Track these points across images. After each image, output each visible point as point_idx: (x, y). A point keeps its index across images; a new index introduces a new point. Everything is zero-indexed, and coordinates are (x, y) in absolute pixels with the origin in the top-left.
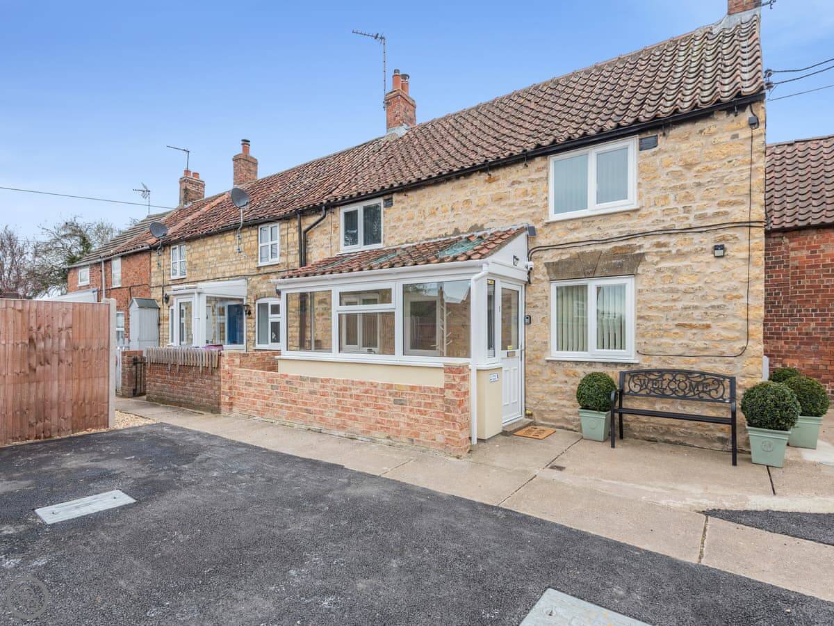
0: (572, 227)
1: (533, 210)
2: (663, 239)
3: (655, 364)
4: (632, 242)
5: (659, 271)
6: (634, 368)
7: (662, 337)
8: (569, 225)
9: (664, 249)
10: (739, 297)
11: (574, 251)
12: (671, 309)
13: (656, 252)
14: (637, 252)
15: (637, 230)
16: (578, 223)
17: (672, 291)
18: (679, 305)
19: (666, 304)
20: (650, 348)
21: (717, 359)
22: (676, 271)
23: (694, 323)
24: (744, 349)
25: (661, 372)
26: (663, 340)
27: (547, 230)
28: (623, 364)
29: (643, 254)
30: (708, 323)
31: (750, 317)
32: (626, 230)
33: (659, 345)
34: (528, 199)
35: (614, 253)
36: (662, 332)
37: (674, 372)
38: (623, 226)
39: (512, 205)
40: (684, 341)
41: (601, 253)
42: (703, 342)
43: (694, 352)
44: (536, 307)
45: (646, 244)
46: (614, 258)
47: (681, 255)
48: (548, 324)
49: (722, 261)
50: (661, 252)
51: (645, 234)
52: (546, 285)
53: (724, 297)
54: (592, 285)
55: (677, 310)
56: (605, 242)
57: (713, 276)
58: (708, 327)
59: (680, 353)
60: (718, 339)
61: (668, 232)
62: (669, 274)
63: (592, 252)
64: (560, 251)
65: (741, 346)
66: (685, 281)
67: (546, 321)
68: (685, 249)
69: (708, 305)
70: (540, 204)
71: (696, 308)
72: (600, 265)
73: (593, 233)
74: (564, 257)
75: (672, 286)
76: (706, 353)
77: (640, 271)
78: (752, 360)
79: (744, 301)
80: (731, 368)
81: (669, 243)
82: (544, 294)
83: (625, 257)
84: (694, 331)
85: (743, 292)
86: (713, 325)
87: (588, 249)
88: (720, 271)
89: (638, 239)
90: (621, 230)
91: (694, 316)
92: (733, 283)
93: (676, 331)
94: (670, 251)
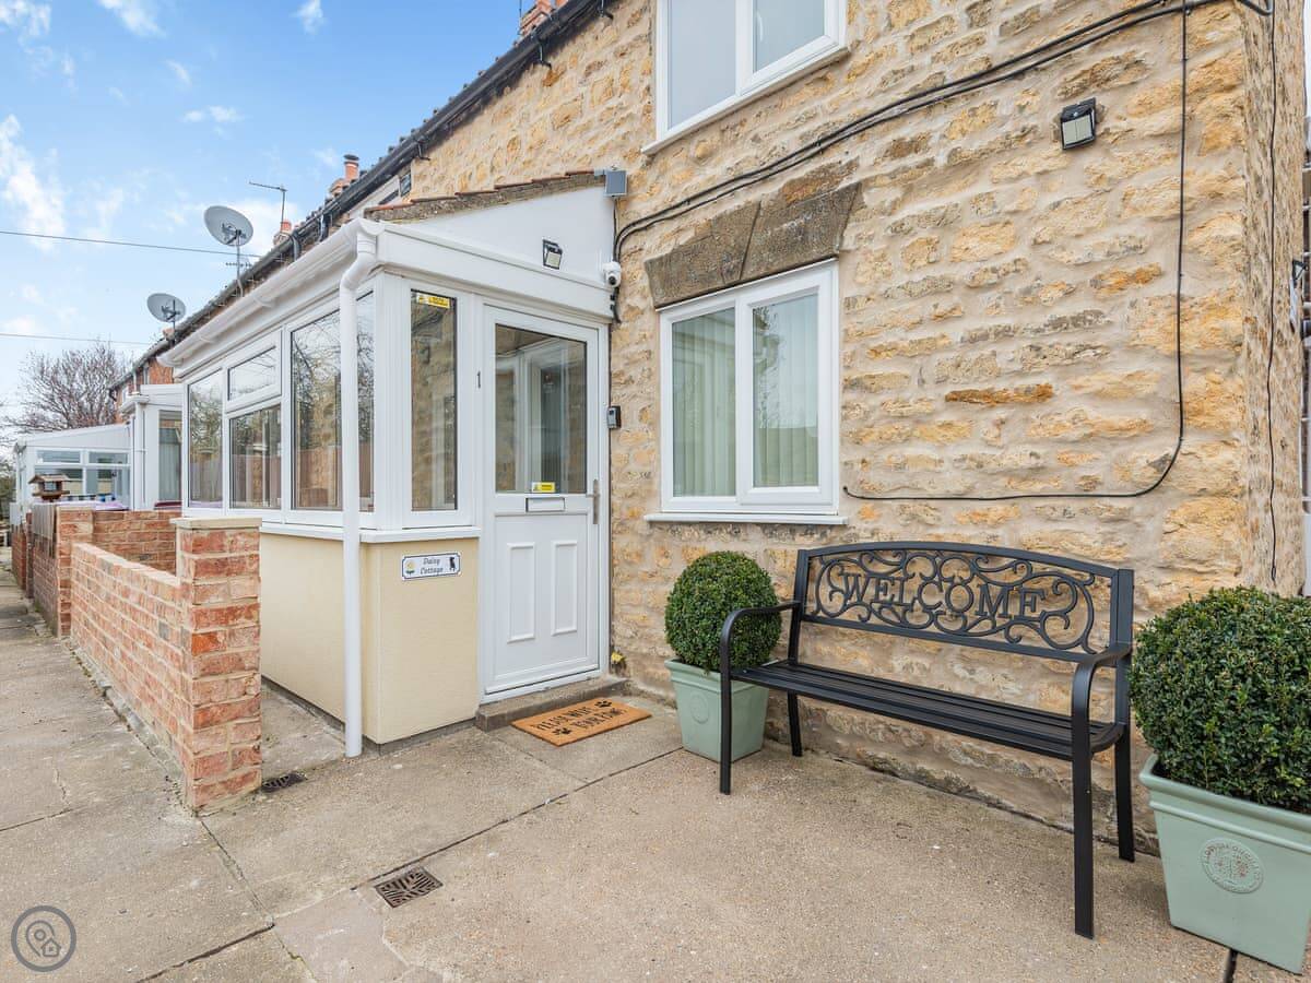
0: (699, 152)
1: (623, 130)
2: (908, 130)
3: (889, 527)
4: (834, 157)
5: (899, 230)
6: (837, 539)
7: (907, 439)
8: (695, 149)
9: (912, 160)
10: (1144, 278)
11: (704, 215)
12: (929, 347)
13: (892, 175)
14: (845, 183)
15: (844, 117)
16: (712, 138)
17: (938, 288)
18: (956, 331)
19: (914, 336)
20: (877, 479)
21: (1075, 506)
22: (943, 222)
23: (1000, 386)
24: (1167, 465)
25: (905, 552)
26: (910, 451)
27: (651, 175)
28: (809, 529)
29: (858, 187)
30: (1043, 381)
31: (1189, 346)
32: (815, 128)
33: (900, 467)
34: (613, 103)
35: (788, 204)
36: (907, 426)
37: (939, 552)
38: (811, 117)
39: (586, 128)
40: (973, 449)
41: (759, 208)
42: (1030, 448)
43: (1000, 486)
44: (630, 381)
45: (865, 155)
46: (787, 216)
47: (963, 165)
48: (654, 424)
49: (1090, 159)
50: (905, 169)
51: (862, 126)
52: (647, 320)
53: (1097, 283)
54: (744, 302)
55: (948, 348)
56: (765, 174)
57: (1058, 219)
58: (1044, 394)
59: (957, 488)
60: (1076, 434)
61: (925, 100)
62: (924, 234)
63: (740, 211)
64: (675, 224)
65: (1156, 456)
66: (976, 250)
67: (650, 417)
68: (971, 146)
69: (1041, 320)
70: (637, 108)
71: (1005, 334)
72: (757, 241)
73: (742, 156)
74: (683, 239)
75: (935, 272)
76: (1037, 488)
77: (849, 243)
78: (1199, 505)
79: (1166, 287)
80: (1122, 538)
81: (926, 138)
82: (644, 347)
83: (811, 205)
84: (1000, 413)
85: (1162, 257)
86: (1059, 388)
87: (730, 205)
88: (1082, 192)
89: (845, 146)
90: (804, 129)
91: (1001, 362)
92: (1125, 231)
93: (946, 417)
94: (929, 163)
